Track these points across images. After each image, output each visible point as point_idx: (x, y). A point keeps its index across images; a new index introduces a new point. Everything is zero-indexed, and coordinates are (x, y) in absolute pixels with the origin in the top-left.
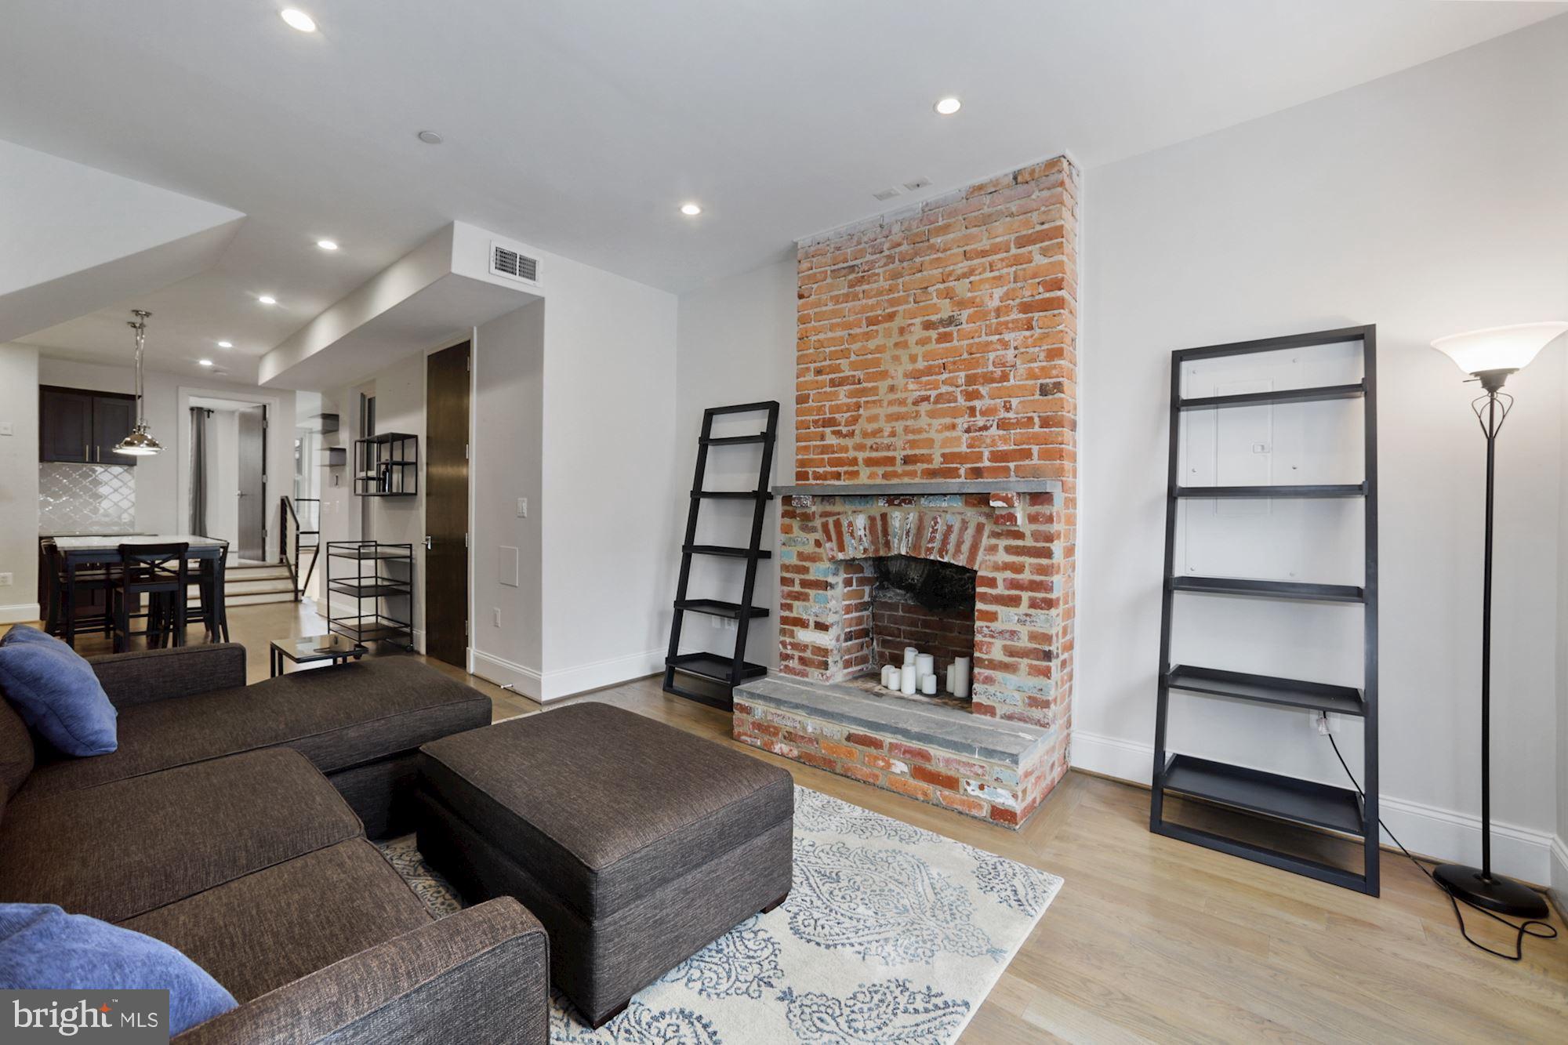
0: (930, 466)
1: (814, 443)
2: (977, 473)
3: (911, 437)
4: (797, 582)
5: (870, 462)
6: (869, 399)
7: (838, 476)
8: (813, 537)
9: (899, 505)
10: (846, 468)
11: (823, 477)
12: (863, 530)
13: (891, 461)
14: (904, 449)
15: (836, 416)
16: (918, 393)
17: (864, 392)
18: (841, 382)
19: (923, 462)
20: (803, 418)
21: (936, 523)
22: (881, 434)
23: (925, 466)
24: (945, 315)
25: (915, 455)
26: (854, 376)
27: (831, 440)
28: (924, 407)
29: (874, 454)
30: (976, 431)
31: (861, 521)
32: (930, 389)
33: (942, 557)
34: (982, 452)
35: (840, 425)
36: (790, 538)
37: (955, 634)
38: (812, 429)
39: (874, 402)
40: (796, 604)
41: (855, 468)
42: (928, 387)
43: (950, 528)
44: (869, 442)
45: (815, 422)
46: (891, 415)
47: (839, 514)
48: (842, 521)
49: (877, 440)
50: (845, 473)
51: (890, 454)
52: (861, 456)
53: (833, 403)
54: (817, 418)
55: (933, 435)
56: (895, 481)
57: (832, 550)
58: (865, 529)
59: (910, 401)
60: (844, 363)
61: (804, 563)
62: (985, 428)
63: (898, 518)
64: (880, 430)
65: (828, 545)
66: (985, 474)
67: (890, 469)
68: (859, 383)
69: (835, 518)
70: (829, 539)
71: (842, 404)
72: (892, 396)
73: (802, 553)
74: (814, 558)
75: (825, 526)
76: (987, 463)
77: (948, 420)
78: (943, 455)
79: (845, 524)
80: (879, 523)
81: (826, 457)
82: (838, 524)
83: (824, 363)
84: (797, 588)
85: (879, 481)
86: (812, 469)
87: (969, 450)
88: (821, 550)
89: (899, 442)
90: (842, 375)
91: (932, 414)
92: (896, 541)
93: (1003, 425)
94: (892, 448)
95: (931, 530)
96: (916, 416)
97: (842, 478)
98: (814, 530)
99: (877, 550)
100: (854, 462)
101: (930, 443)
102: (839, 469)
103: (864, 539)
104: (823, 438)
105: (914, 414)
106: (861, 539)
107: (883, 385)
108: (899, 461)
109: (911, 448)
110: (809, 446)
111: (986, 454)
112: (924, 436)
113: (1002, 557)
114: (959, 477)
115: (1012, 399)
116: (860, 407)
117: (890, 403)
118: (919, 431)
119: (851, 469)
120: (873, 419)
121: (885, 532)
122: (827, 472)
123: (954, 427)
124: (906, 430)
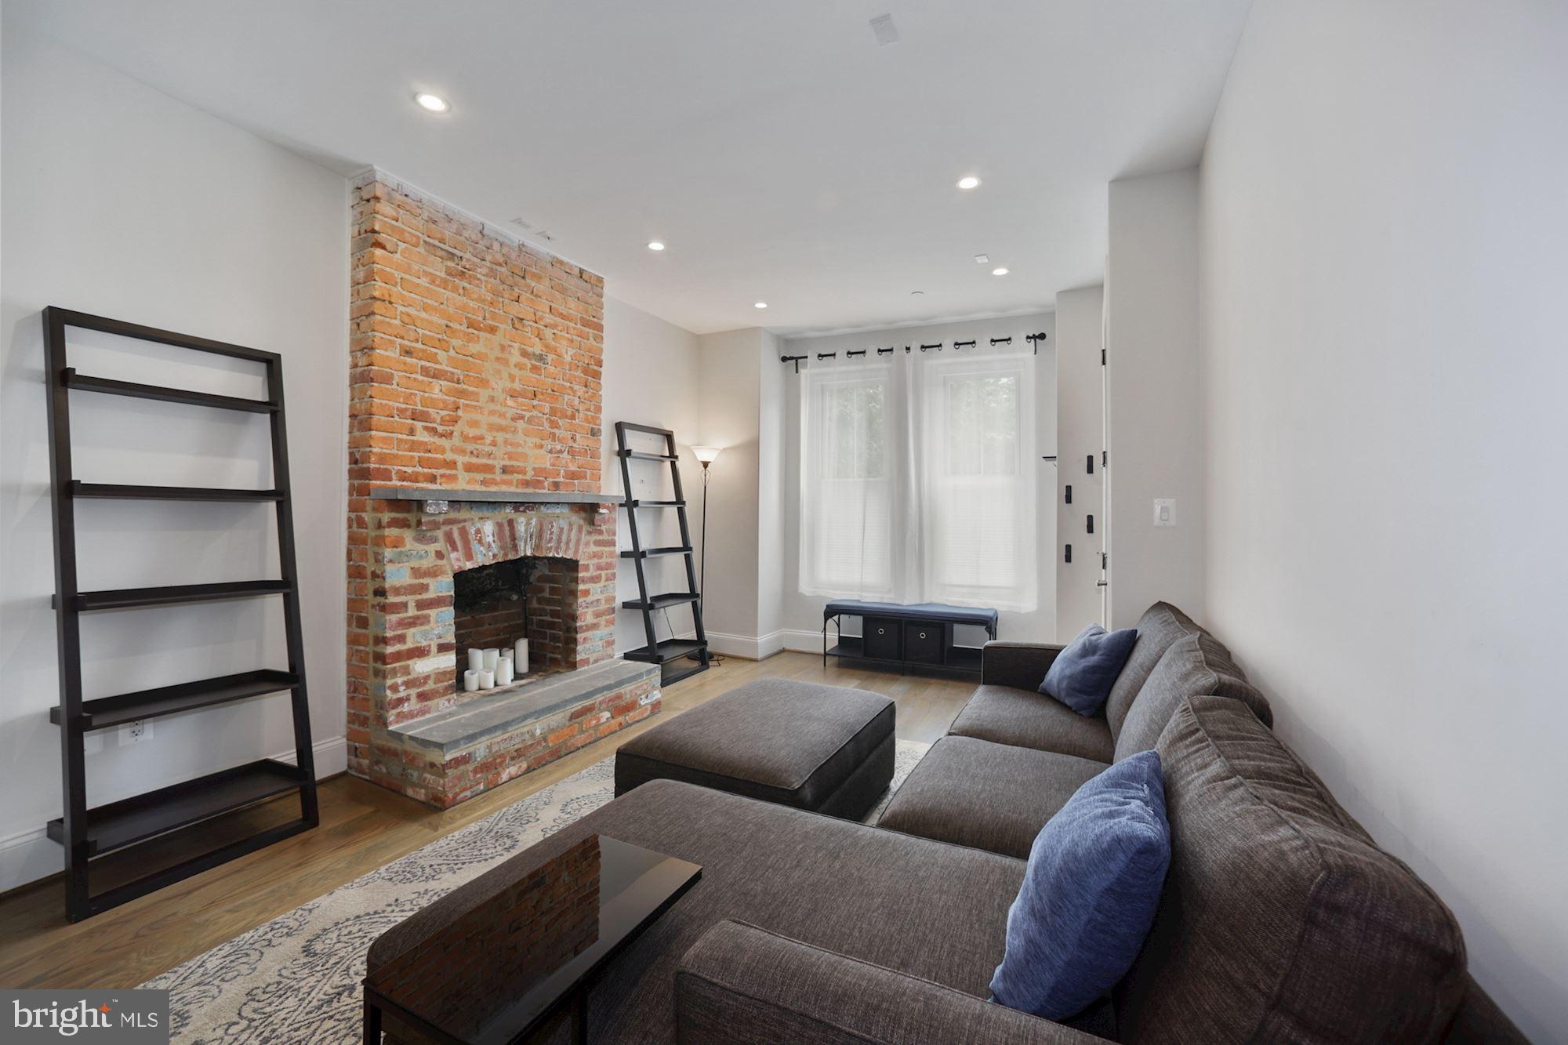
0: (524, 477)
1: (400, 436)
2: (556, 485)
3: (510, 449)
4: (412, 605)
5: (469, 468)
6: (468, 402)
7: (433, 479)
8: (432, 548)
9: (524, 511)
10: (442, 471)
11: (414, 478)
12: (491, 537)
13: (489, 469)
14: (503, 459)
15: (430, 410)
16: (516, 411)
17: (462, 394)
18: (437, 375)
19: (518, 473)
20: (384, 402)
21: (552, 526)
22: (483, 441)
23: (520, 477)
24: (538, 352)
25: (513, 466)
26: (452, 373)
27: (422, 436)
28: (520, 424)
29: (474, 460)
30: (555, 453)
31: (488, 528)
32: (525, 410)
33: (558, 553)
34: (560, 470)
35: (434, 422)
36: (401, 553)
37: (486, 627)
38: (397, 418)
39: (475, 407)
40: (410, 632)
41: (453, 472)
42: (524, 408)
43: (561, 530)
44: (470, 447)
45: (401, 411)
46: (492, 425)
47: (465, 521)
48: (467, 528)
49: (478, 447)
50: (442, 476)
51: (490, 462)
52: (461, 460)
53: (426, 395)
54: (404, 406)
55: (526, 450)
56: (493, 489)
57: (458, 560)
58: (493, 535)
59: (509, 416)
60: (441, 355)
61: (422, 581)
62: (561, 452)
63: (524, 524)
64: (481, 438)
65: (453, 555)
66: (561, 487)
67: (489, 476)
68: (458, 383)
69: (460, 525)
70: (455, 548)
71: (438, 399)
72: (492, 406)
73: (418, 569)
74: (435, 572)
75: (449, 538)
76: (562, 480)
77: (538, 441)
78: (534, 469)
79: (473, 531)
80: (507, 528)
81: (416, 454)
82: (464, 533)
83: (414, 344)
84: (412, 611)
85: (479, 488)
86: (396, 468)
87: (551, 468)
88: (444, 562)
89: (499, 451)
90: (438, 366)
91: (526, 433)
92: (523, 544)
93: (571, 452)
94: (492, 456)
95: (549, 532)
96: (515, 431)
97: (438, 481)
98: (435, 540)
99: (506, 555)
100: (452, 465)
101: (524, 456)
102: (434, 471)
103: (493, 545)
104: (412, 432)
105: (513, 429)
106: (489, 545)
107: (484, 394)
108: (498, 471)
109: (510, 458)
110: (391, 439)
111: (562, 473)
112: (520, 450)
113: (593, 548)
114: (544, 488)
115: (577, 434)
116: (458, 408)
117: (492, 413)
118: (518, 445)
119: (448, 472)
120: (474, 424)
121: (513, 538)
122: (417, 473)
123: (541, 446)
124: (506, 442)
